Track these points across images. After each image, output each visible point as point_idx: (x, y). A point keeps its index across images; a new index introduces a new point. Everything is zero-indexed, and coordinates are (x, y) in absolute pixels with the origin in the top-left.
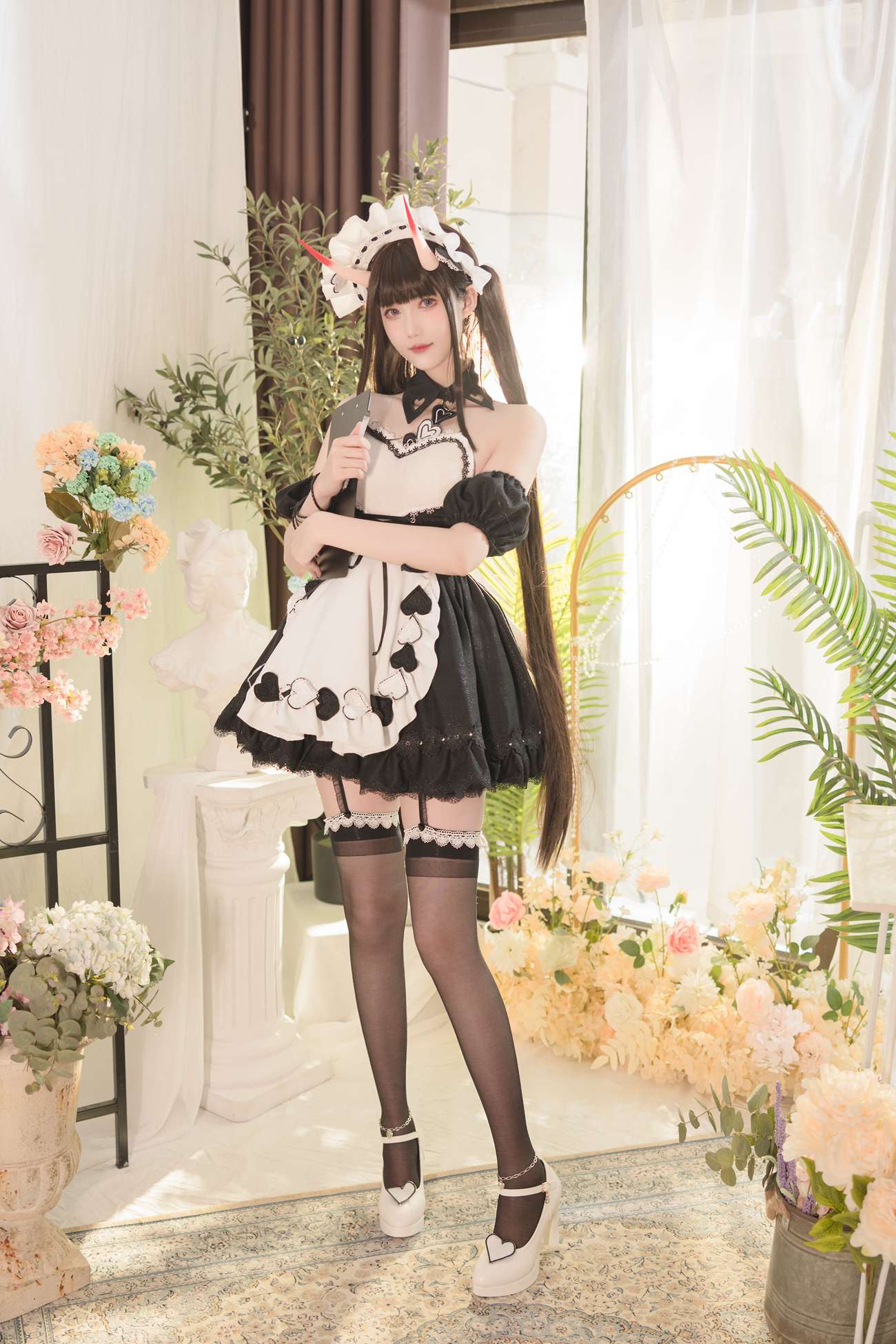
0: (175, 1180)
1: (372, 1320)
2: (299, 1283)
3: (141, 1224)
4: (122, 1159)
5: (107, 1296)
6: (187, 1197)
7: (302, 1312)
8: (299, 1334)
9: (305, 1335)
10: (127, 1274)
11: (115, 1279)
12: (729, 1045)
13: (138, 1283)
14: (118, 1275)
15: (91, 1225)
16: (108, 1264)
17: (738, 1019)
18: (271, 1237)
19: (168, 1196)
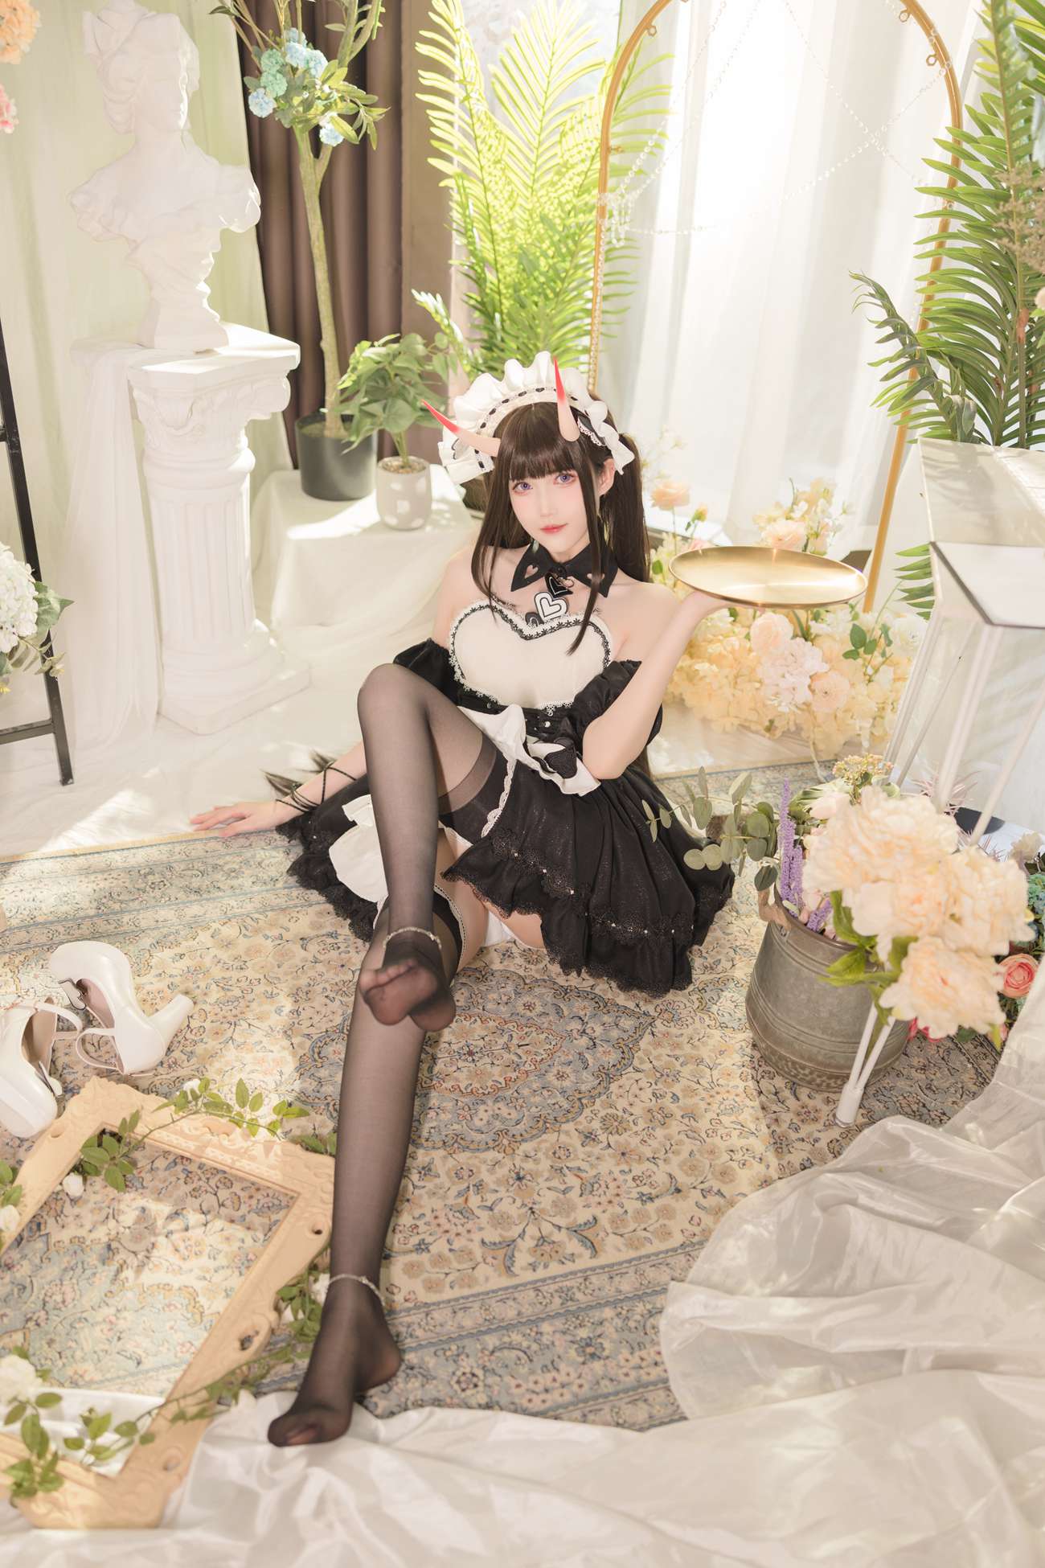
0: (123, 801)
1: (321, 986)
2: (245, 936)
3: (75, 856)
4: (67, 776)
5: (24, 946)
6: (133, 823)
7: (243, 973)
8: (236, 1004)
9: (243, 1003)
10: (51, 918)
11: (36, 924)
12: (736, 677)
13: (61, 930)
14: (40, 919)
15: (18, 856)
16: (32, 904)
17: (750, 650)
18: (219, 876)
19: (112, 821)
